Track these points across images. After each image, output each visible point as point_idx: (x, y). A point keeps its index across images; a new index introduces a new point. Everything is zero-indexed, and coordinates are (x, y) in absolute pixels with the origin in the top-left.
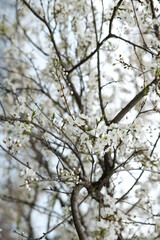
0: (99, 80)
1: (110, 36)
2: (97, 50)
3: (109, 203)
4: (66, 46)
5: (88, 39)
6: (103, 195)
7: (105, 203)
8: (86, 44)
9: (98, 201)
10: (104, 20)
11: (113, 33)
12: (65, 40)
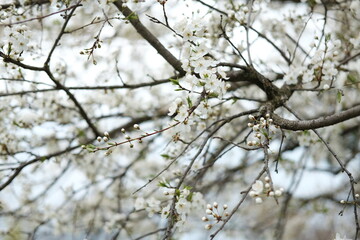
0: (112, 88)
1: (46, 69)
2: (67, 90)
3: (295, 78)
4: (55, 139)
5: (48, 104)
6: (285, 85)
7: (295, 82)
8: (55, 107)
9: (292, 92)
10: (21, 78)
11: (42, 66)
12: (45, 141)
